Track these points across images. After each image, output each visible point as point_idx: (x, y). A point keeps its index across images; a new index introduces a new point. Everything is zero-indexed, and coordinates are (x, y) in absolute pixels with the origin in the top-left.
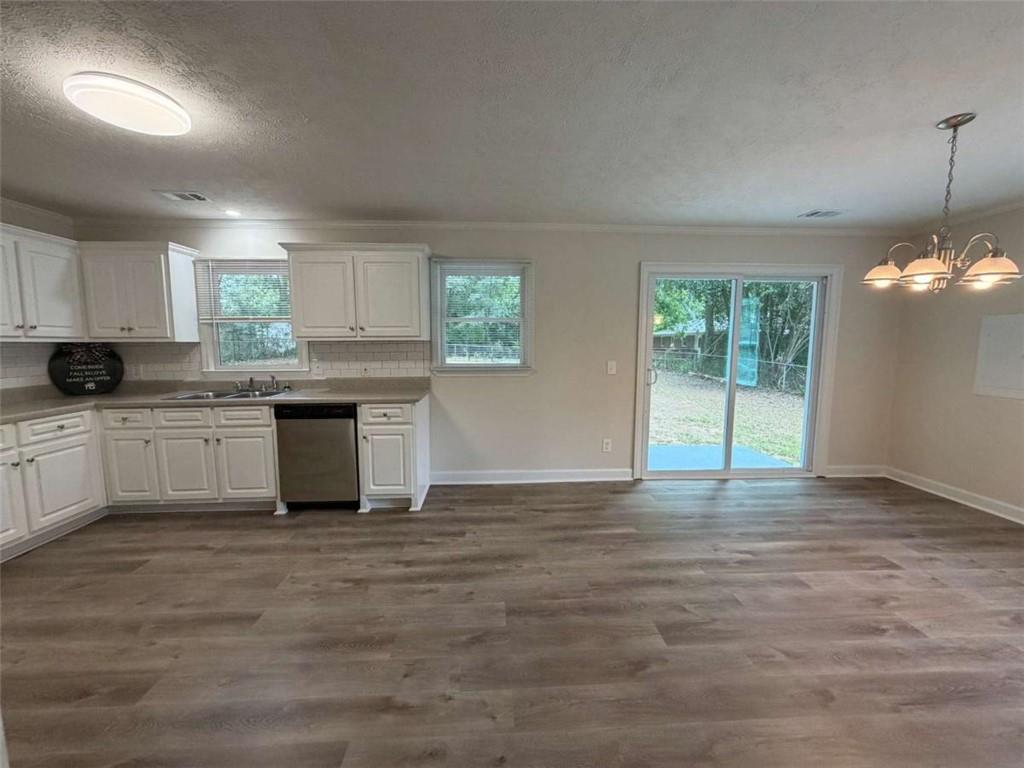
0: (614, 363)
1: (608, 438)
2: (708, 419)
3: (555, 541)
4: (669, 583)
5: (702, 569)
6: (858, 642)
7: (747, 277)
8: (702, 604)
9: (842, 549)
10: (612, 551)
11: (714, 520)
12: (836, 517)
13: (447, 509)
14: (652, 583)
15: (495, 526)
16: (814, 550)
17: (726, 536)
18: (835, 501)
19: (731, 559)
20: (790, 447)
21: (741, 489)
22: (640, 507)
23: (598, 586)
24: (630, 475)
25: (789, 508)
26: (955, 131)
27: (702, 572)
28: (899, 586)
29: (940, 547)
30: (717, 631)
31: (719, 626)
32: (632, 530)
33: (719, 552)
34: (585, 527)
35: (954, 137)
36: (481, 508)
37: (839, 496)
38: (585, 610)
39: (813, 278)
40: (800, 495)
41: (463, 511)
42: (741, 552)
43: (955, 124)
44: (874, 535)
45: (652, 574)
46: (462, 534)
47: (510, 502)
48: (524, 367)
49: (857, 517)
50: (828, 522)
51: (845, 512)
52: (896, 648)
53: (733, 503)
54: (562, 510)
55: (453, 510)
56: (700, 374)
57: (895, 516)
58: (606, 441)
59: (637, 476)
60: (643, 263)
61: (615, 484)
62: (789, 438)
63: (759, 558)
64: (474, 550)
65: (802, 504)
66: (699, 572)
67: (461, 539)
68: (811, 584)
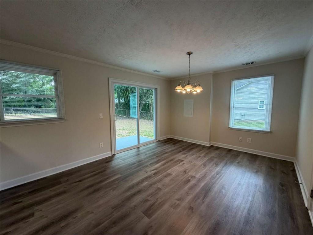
0: (102, 114)
1: (101, 142)
2: (124, 128)
3: (90, 194)
4: (139, 192)
5: (146, 181)
6: (188, 186)
7: (140, 86)
8: (152, 195)
9: (172, 160)
10: (115, 188)
11: (142, 162)
12: (167, 151)
13: (16, 203)
14: (134, 195)
15: (54, 200)
16: (167, 162)
17: (147, 166)
18: (165, 146)
19: (151, 174)
20: (146, 133)
21: (144, 149)
22: (119, 165)
23: (116, 207)
24: (111, 153)
25: (156, 152)
26: (190, 55)
27: (147, 183)
28: (186, 166)
29: (186, 152)
30: (160, 203)
31: (160, 201)
32: (119, 176)
33: (148, 173)
34: (101, 182)
35: (189, 57)
36: (40, 194)
37: (165, 145)
38: (115, 223)
39: (154, 88)
40: (157, 147)
41: (27, 201)
42: (153, 170)
43: (189, 54)
44: (175, 154)
45: (133, 191)
46: (32, 215)
47: (60, 183)
48: (60, 118)
49: (170, 150)
50: (166, 153)
51: (168, 149)
52: (194, 184)
53: (144, 155)
54: (88, 178)
55: (21, 202)
56: (118, 115)
57: (176, 147)
58: (101, 143)
59: (113, 153)
60: (109, 78)
61: (106, 159)
62: (145, 131)
63: (158, 170)
64: (44, 222)
65: (159, 150)
66: (146, 183)
67: (31, 219)
68: (172, 173)
